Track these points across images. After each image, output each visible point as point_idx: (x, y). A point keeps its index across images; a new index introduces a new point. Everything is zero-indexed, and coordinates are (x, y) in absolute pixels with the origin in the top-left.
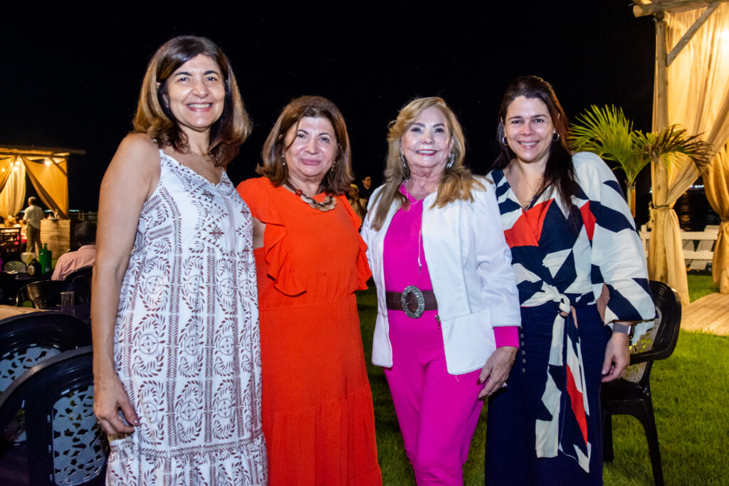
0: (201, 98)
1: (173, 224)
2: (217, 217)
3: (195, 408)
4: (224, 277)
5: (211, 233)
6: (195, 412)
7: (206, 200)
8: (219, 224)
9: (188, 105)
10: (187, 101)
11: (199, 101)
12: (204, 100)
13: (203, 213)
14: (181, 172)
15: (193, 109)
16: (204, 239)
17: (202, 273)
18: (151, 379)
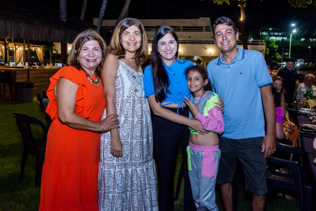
0: (132, 41)
1: (121, 87)
2: (136, 85)
3: (126, 150)
4: (138, 106)
5: (134, 91)
6: (126, 151)
7: (133, 79)
8: (137, 88)
9: (128, 43)
10: (128, 42)
11: (132, 42)
12: (133, 42)
13: (132, 84)
14: (126, 68)
15: (129, 45)
16: (132, 93)
17: (130, 105)
18: (126, 141)
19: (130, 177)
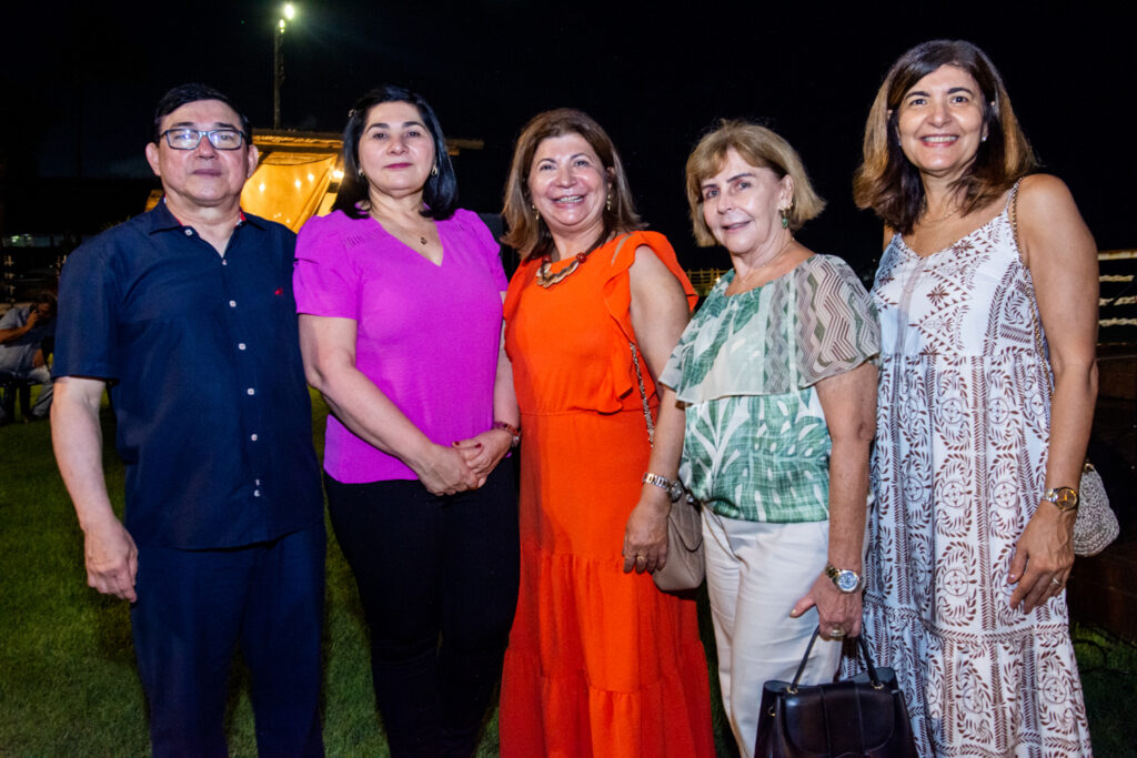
0: (939, 127)
9: (922, 138)
10: (921, 134)
11: (936, 131)
12: (942, 131)
15: (928, 144)
19: (988, 696)
